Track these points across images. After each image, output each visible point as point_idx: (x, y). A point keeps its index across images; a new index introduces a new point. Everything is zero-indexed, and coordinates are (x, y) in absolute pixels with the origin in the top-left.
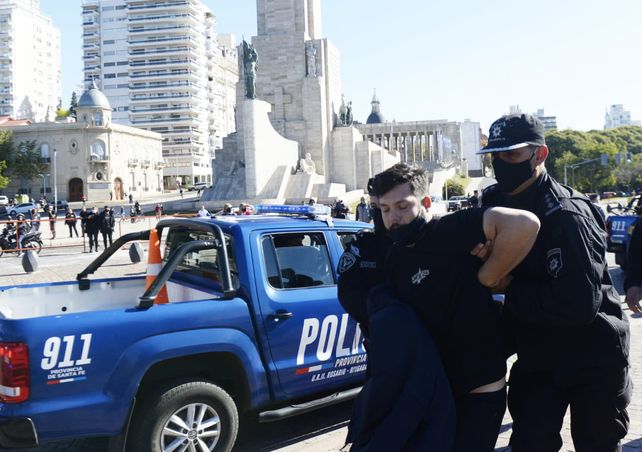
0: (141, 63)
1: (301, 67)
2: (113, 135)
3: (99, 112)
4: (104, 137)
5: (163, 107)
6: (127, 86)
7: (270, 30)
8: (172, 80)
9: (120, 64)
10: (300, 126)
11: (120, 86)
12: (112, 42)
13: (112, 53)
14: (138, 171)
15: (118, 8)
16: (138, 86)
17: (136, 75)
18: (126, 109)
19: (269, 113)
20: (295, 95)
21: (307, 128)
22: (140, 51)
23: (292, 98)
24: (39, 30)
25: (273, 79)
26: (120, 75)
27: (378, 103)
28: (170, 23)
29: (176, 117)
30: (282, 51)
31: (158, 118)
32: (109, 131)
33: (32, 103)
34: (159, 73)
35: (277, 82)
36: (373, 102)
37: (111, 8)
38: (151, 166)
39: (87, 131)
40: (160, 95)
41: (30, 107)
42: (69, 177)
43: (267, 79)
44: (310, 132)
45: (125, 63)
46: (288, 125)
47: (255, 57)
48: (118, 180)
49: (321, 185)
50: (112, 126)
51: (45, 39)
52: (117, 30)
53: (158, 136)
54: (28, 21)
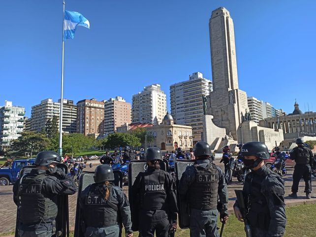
0: (188, 103)
1: (227, 101)
2: (174, 129)
3: (169, 121)
4: (171, 129)
5: (195, 117)
6: (183, 111)
7: (218, 89)
8: (197, 107)
9: (181, 104)
10: (227, 122)
11: (181, 111)
12: (179, 97)
13: (179, 101)
14: (183, 139)
15: (180, 86)
16: (187, 110)
17: (186, 107)
18: (183, 118)
19: (212, 119)
20: (225, 111)
21: (230, 123)
22: (187, 99)
23: (224, 112)
24: (160, 96)
25: (218, 106)
26: (181, 107)
27: (298, 105)
28: (195, 88)
29: (199, 120)
30: (221, 96)
31: (193, 121)
32: (172, 127)
33: (158, 119)
34: (193, 105)
35: (219, 107)
36: (295, 105)
37: (178, 86)
38: (188, 138)
39: (166, 127)
40: (194, 113)
42: (161, 142)
43: (216, 106)
44: (231, 124)
45: (182, 103)
46: (223, 122)
48: (176, 143)
49: (233, 145)
50: (174, 125)
51: (161, 98)
52: (180, 93)
53: (191, 127)
54: (157, 93)
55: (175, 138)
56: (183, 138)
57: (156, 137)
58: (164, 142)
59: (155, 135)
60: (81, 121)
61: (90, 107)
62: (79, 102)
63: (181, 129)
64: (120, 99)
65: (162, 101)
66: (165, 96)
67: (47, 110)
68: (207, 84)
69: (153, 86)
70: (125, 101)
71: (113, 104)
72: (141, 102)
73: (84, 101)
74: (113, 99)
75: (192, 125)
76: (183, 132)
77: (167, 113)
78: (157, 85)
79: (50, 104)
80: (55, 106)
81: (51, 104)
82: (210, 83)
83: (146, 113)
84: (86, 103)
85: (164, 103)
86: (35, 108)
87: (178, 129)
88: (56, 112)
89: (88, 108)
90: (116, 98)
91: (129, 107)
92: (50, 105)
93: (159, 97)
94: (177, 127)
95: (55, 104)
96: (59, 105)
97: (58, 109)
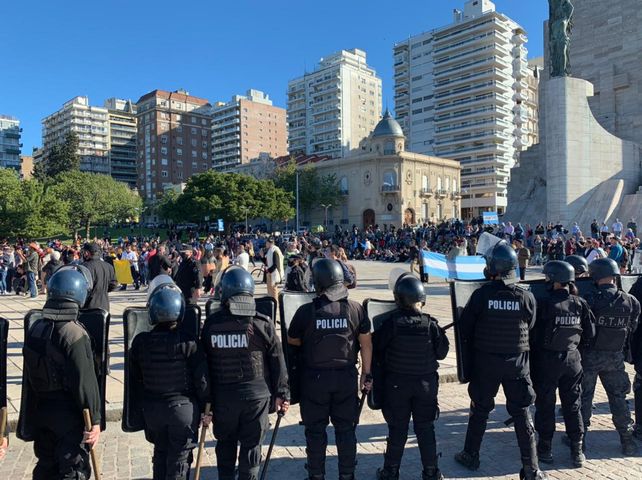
0: (446, 93)
2: (405, 166)
3: (393, 138)
4: (395, 167)
5: (466, 136)
6: (432, 119)
9: (426, 98)
11: (426, 121)
12: (420, 78)
13: (419, 89)
14: (433, 202)
15: (425, 42)
16: (442, 117)
17: (441, 106)
18: (431, 142)
19: (589, 99)
22: (445, 81)
24: (364, 81)
26: (426, 109)
28: (474, 46)
29: (479, 145)
31: (461, 148)
32: (401, 160)
34: (463, 101)
37: (418, 45)
38: (447, 197)
39: (380, 161)
40: (464, 124)
42: (363, 208)
45: (430, 97)
48: (410, 210)
50: (404, 154)
51: (369, 88)
52: (423, 66)
53: (457, 164)
54: (355, 74)
55: (408, 197)
56: (433, 196)
57: (347, 192)
58: (374, 208)
59: (344, 186)
61: (169, 112)
62: (144, 98)
63: (426, 167)
64: (258, 96)
65: (369, 98)
66: (380, 82)
67: (74, 125)
69: (344, 52)
70: (270, 103)
71: (238, 108)
72: (310, 99)
73: (153, 94)
74: (238, 98)
75: (462, 160)
76: (433, 177)
77: (386, 116)
78: (357, 51)
79: (79, 110)
80: (92, 116)
81: (82, 110)
82: (517, 32)
83: (324, 129)
84: (159, 101)
86: (51, 122)
87: (419, 167)
88: (97, 131)
89: (163, 115)
90: (248, 94)
91: (281, 117)
92: (80, 114)
93: (362, 85)
94: (415, 161)
95: (93, 109)
96: (103, 114)
97: (100, 124)
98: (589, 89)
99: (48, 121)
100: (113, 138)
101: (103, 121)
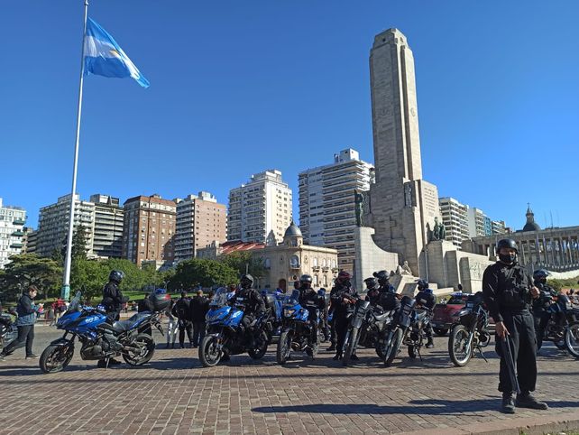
0: (330, 205)
1: (401, 202)
2: (304, 253)
3: (295, 238)
4: (298, 254)
5: (343, 232)
6: (322, 220)
7: (383, 178)
8: (348, 214)
9: (318, 207)
10: (401, 242)
11: (319, 221)
12: (314, 194)
13: (315, 201)
14: (321, 274)
15: (317, 174)
16: (329, 220)
17: (327, 213)
18: (322, 234)
19: (372, 236)
20: (398, 221)
21: (405, 243)
22: (330, 198)
23: (396, 223)
24: (280, 192)
25: (384, 211)
26: (319, 214)
27: (533, 214)
28: (346, 179)
29: (350, 238)
30: (389, 192)
31: (340, 239)
32: (301, 250)
33: (275, 234)
34: (340, 210)
35: (386, 213)
36: (527, 215)
37: (313, 175)
38: (330, 271)
39: (289, 250)
40: (342, 225)
41: (274, 236)
42: (279, 278)
43: (380, 212)
44: (408, 245)
45: (321, 207)
46: (393, 241)
47: (362, 199)
49: (410, 284)
50: (303, 247)
51: (283, 196)
52: (317, 187)
53: (335, 251)
54: (274, 187)
55: (306, 271)
56: (321, 270)
57: (269, 268)
58: (285, 278)
59: (268, 264)
60: (132, 236)
61: (149, 211)
62: (129, 201)
63: (316, 254)
64: (207, 197)
65: (284, 202)
66: (291, 192)
68: (367, 172)
69: (268, 173)
70: (215, 201)
71: (193, 205)
72: (245, 202)
73: (138, 198)
74: (193, 197)
75: (338, 247)
76: (320, 260)
77: (292, 224)
78: (276, 172)
80: (83, 208)
81: (77, 204)
82: (371, 169)
83: (254, 223)
84: (142, 203)
85: (288, 206)
86: (47, 212)
87: (311, 253)
88: (86, 219)
89: (144, 212)
90: (200, 194)
91: (223, 212)
93: (279, 195)
94: (309, 250)
95: (84, 203)
96: (91, 206)
97: (88, 214)
98: (372, 231)
99: (45, 210)
100: (96, 224)
101: (90, 212)
